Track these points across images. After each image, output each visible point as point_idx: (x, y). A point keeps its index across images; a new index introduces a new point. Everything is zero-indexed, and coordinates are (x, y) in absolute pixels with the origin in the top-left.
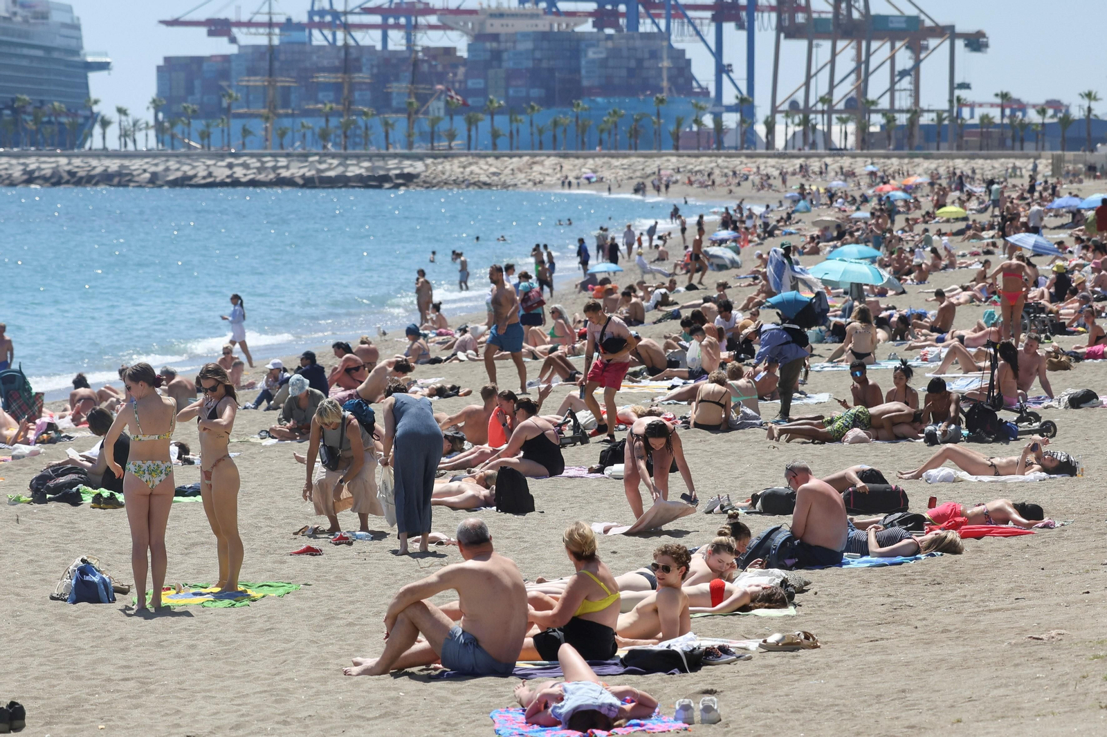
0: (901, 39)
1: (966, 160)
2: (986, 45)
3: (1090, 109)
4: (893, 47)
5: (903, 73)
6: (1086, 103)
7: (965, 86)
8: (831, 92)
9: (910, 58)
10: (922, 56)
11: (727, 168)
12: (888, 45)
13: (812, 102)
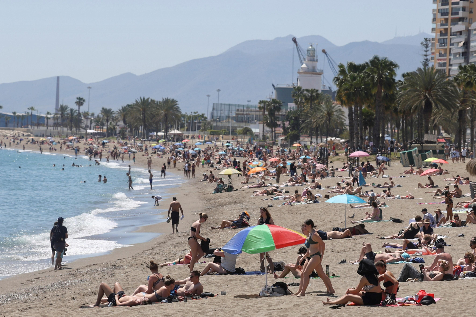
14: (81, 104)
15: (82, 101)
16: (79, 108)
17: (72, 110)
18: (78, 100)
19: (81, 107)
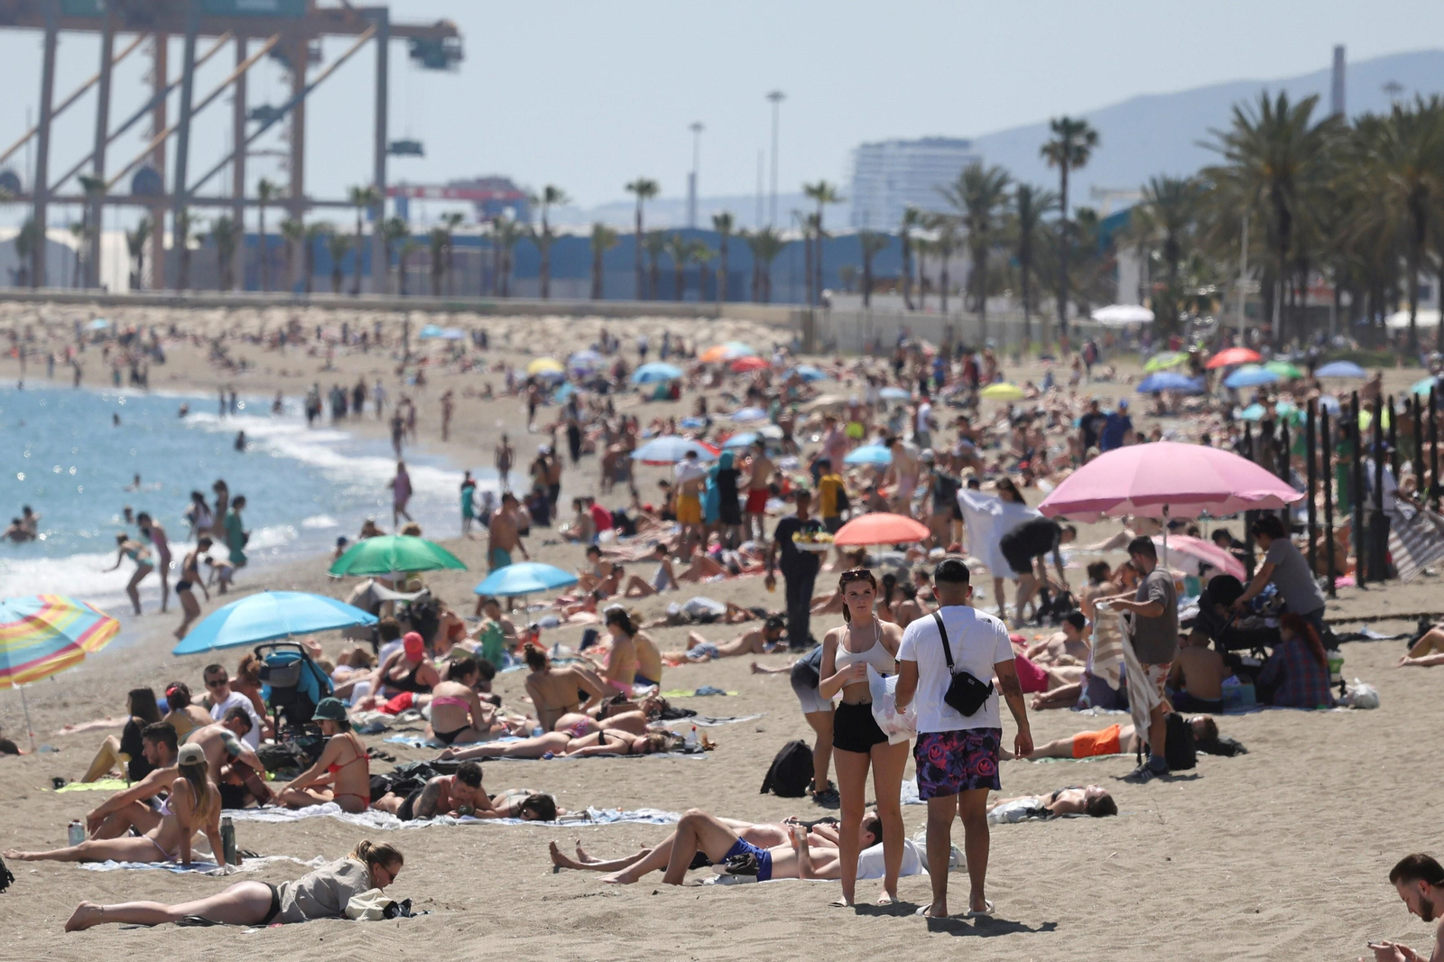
0: (259, 34)
1: (567, 319)
2: (457, 55)
3: (815, 221)
4: (241, 55)
5: (267, 116)
6: (811, 206)
7: (411, 148)
8: (98, 157)
9: (284, 79)
10: (312, 75)
11: (62, 325)
12: (230, 49)
13: (53, 177)
14: (1074, 155)
15: (1079, 141)
16: (1064, 182)
17: (1025, 194)
18: (1057, 138)
19: (1077, 178)
